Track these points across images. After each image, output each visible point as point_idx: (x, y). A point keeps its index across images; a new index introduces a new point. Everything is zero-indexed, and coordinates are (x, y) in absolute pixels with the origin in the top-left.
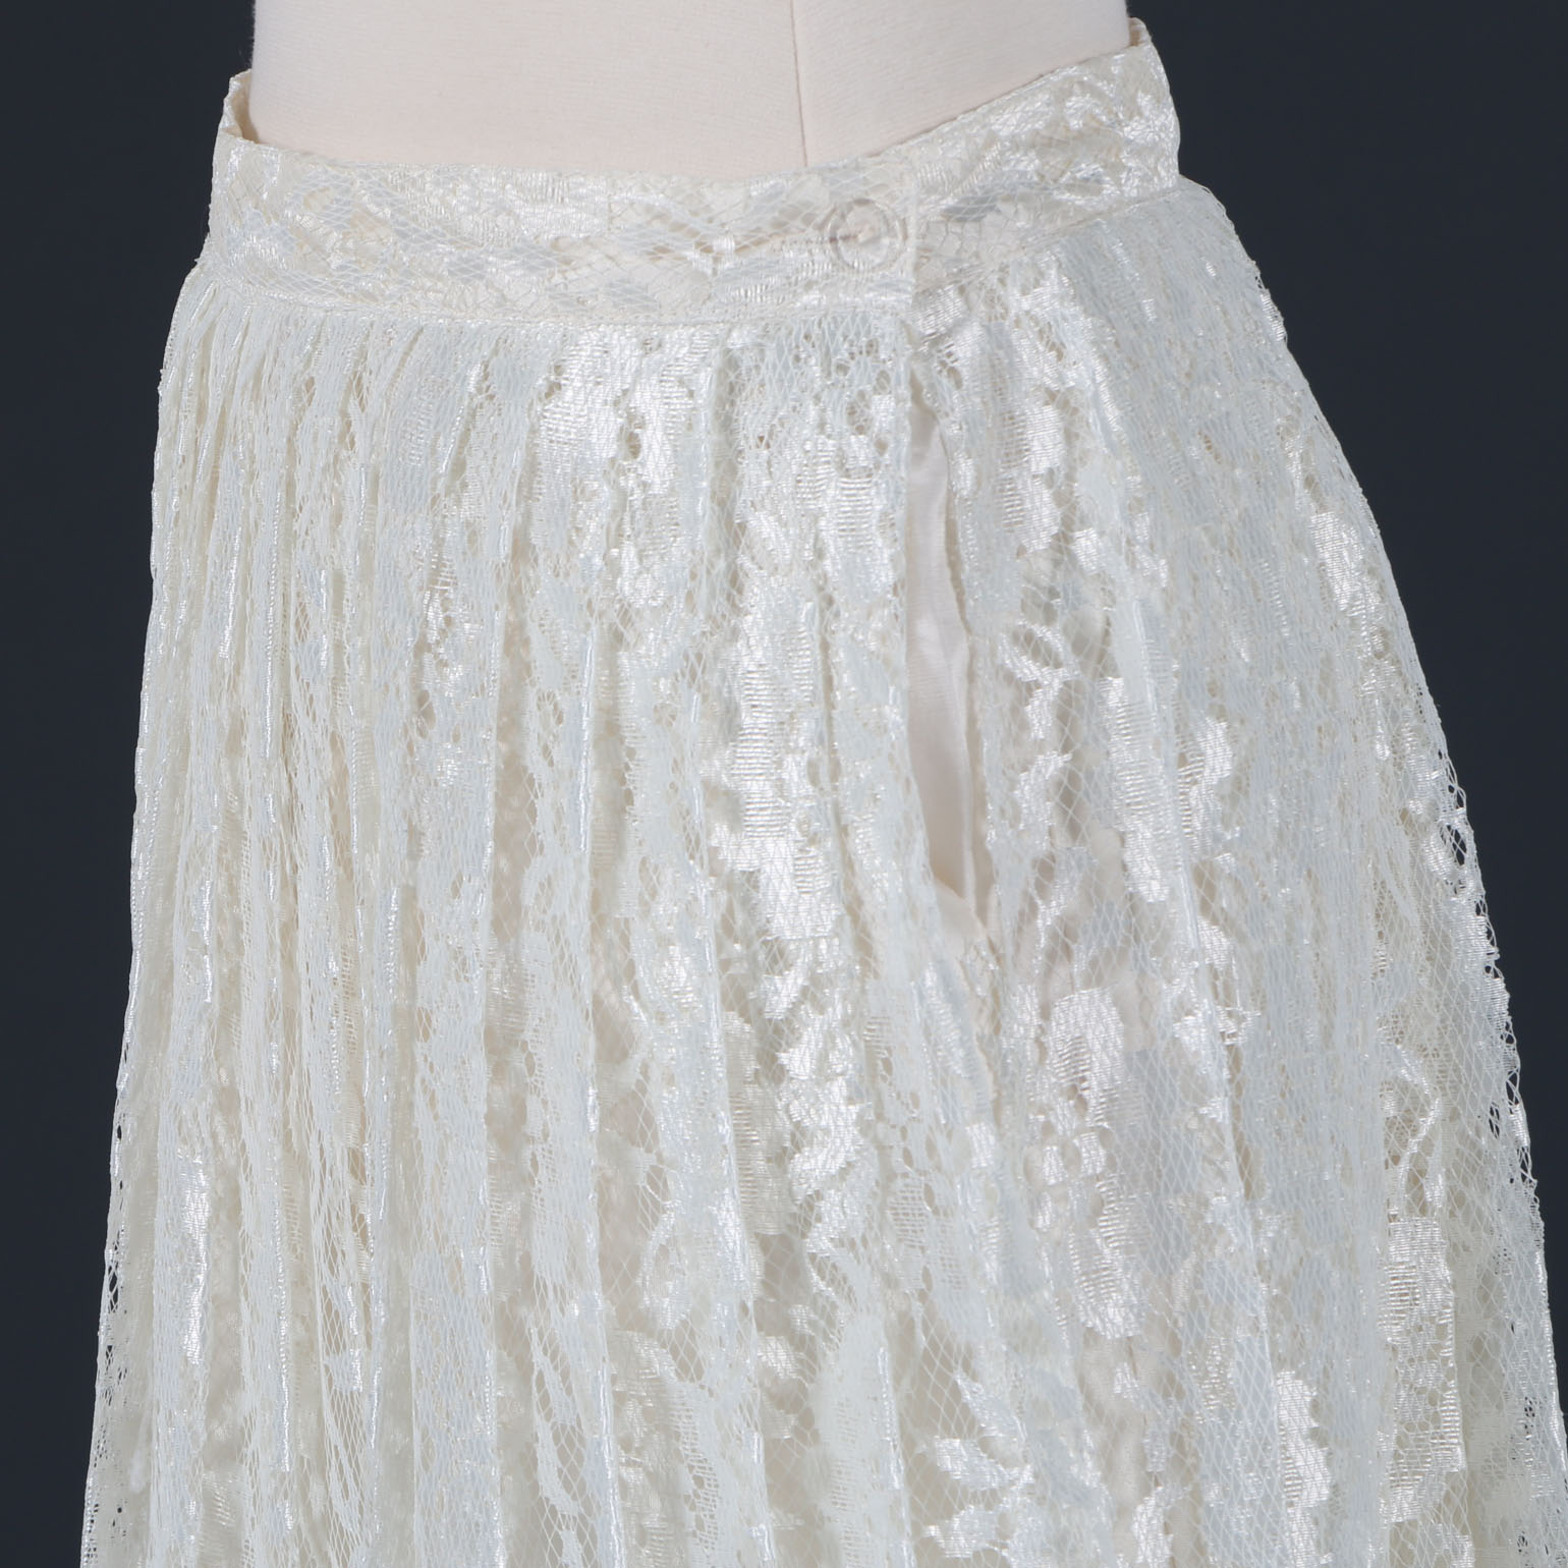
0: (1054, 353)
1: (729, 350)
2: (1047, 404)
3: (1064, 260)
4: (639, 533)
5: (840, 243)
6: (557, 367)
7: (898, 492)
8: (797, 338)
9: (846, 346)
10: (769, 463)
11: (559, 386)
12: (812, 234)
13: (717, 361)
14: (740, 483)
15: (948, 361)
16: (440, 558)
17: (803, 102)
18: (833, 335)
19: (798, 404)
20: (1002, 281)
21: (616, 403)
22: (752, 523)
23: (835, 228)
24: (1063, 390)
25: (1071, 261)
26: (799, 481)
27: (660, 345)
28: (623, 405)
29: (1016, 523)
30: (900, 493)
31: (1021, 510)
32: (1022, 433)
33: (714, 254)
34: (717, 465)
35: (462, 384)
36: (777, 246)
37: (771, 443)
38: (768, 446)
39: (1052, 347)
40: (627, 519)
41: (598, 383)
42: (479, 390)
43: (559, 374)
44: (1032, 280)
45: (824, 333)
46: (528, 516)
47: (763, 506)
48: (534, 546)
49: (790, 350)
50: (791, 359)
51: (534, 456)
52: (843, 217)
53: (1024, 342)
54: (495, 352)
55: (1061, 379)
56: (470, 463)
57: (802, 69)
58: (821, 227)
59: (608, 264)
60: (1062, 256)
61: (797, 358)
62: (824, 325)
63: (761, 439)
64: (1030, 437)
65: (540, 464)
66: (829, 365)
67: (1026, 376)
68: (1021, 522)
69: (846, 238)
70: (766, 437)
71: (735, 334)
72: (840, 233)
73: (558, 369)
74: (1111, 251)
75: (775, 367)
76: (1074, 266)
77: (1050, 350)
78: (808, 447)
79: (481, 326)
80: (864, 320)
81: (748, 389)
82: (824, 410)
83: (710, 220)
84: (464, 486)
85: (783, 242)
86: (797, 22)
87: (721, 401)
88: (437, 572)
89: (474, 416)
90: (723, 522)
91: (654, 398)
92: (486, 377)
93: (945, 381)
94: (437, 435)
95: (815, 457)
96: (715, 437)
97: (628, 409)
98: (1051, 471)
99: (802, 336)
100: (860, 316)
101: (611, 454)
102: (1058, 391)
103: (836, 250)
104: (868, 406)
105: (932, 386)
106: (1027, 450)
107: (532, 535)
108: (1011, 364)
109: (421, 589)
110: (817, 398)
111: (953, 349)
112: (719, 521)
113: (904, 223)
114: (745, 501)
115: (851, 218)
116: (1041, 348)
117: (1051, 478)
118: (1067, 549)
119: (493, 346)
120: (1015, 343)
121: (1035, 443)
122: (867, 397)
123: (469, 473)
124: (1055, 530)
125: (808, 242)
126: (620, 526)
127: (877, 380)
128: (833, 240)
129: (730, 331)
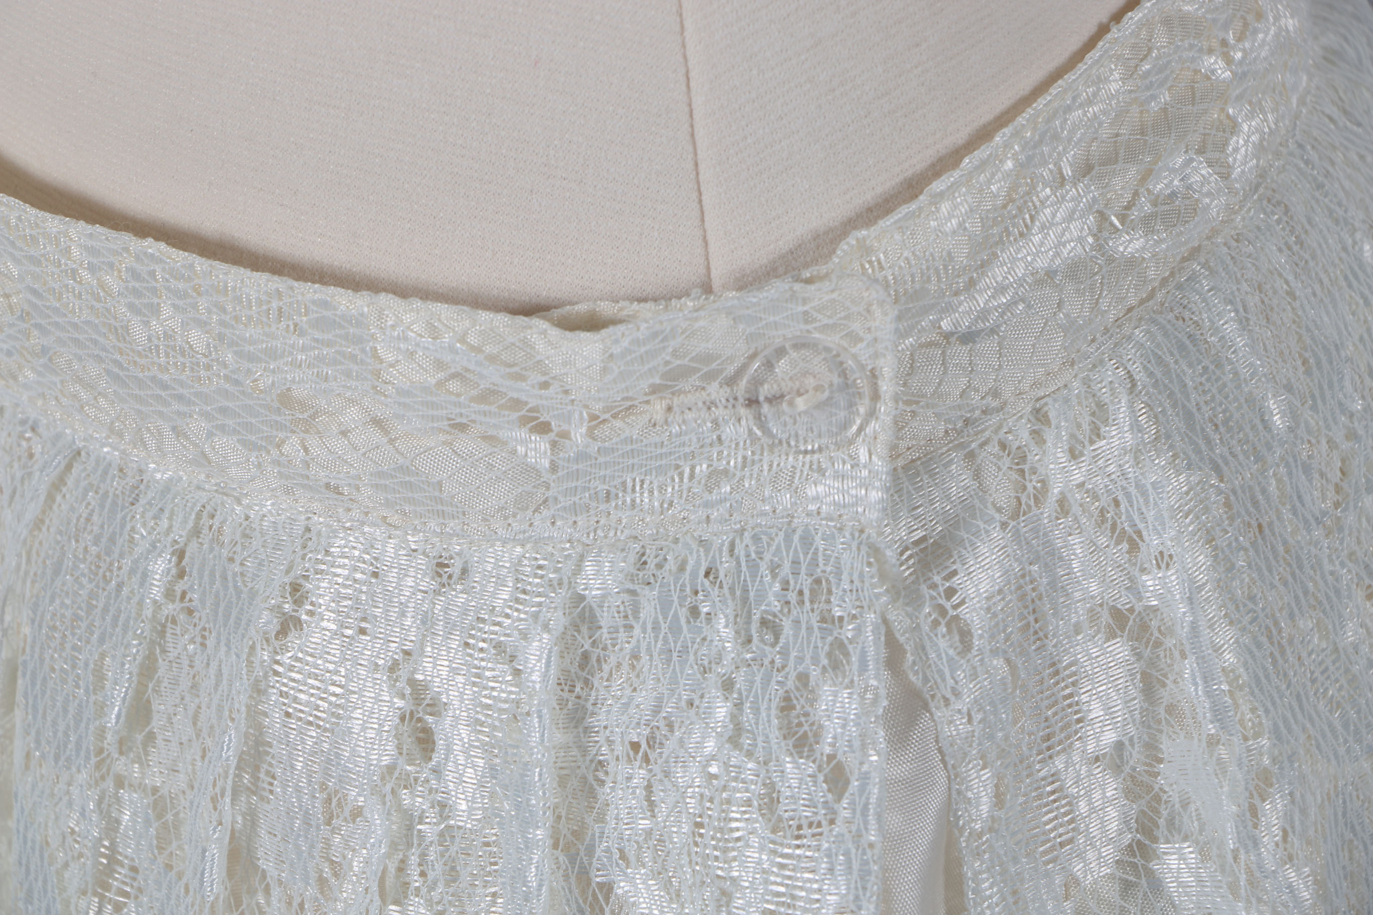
0: (1125, 546)
1: (582, 598)
2: (1111, 635)
3: (1140, 376)
4: (435, 883)
5: (765, 408)
6: (296, 588)
7: (864, 874)
8: (694, 575)
9: (777, 587)
10: (649, 788)
11: (298, 623)
12: (715, 391)
13: (558, 620)
14: (601, 819)
15: (948, 605)
16: (113, 848)
17: (701, 155)
18: (754, 568)
19: (694, 696)
20: (1036, 434)
21: (394, 667)
22: (622, 887)
23: (757, 382)
24: (1138, 607)
25: (1151, 375)
26: (700, 825)
27: (464, 571)
28: (403, 673)
29: (1062, 845)
30: (869, 873)
31: (1072, 821)
32: (1071, 695)
33: (552, 435)
34: (562, 781)
35: (142, 584)
36: (659, 417)
37: (652, 757)
38: (646, 759)
39: (1122, 537)
40: (414, 859)
41: (363, 631)
42: (169, 594)
43: (298, 602)
44: (1086, 427)
45: (739, 563)
46: (252, 818)
47: (639, 859)
48: (264, 873)
49: (682, 599)
50: (683, 613)
51: (260, 727)
52: (769, 365)
53: (1074, 540)
54: (196, 532)
55: (1134, 588)
56: (158, 706)
57: (698, 101)
58: (731, 381)
59: (377, 437)
60: (1136, 368)
61: (694, 612)
62: (740, 550)
63: (635, 746)
64: (1085, 698)
65: (270, 745)
66: (748, 622)
67: (1077, 595)
68: (1071, 841)
69: (775, 399)
70: (644, 745)
71: (589, 568)
72: (765, 390)
73: (297, 592)
74: (1216, 330)
75: (656, 628)
76: (1156, 385)
77: (1118, 543)
78: (713, 770)
79: (171, 479)
80: (807, 540)
81: (613, 660)
82: (739, 705)
83: (545, 385)
84: (151, 737)
85: (669, 409)
86: (688, 24)
87: (566, 682)
88: (109, 870)
89: (162, 633)
90: (573, 880)
91: (454, 671)
92: (181, 574)
93: (942, 643)
94: (103, 656)
95: (725, 788)
96: (559, 737)
97: (412, 682)
98: (1119, 746)
99: (702, 572)
100: (799, 532)
101: (386, 761)
102: (1131, 610)
103: (759, 419)
104: (812, 702)
105: (921, 648)
106: (1079, 721)
107: (260, 854)
108: (1052, 584)
109: (84, 893)
110: (728, 685)
111: (956, 580)
112: (566, 877)
113: (874, 375)
114: (608, 850)
115: (782, 366)
116: (1103, 540)
117: (1121, 757)
118: (1145, 868)
119: (191, 524)
120: (1059, 543)
121: (1095, 705)
122: (812, 683)
123: (157, 723)
124: (1128, 838)
125: (710, 405)
126: (401, 869)
127: (829, 655)
128: (752, 402)
129: (582, 558)
